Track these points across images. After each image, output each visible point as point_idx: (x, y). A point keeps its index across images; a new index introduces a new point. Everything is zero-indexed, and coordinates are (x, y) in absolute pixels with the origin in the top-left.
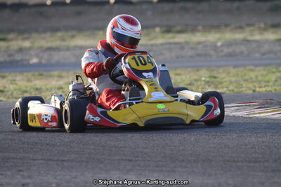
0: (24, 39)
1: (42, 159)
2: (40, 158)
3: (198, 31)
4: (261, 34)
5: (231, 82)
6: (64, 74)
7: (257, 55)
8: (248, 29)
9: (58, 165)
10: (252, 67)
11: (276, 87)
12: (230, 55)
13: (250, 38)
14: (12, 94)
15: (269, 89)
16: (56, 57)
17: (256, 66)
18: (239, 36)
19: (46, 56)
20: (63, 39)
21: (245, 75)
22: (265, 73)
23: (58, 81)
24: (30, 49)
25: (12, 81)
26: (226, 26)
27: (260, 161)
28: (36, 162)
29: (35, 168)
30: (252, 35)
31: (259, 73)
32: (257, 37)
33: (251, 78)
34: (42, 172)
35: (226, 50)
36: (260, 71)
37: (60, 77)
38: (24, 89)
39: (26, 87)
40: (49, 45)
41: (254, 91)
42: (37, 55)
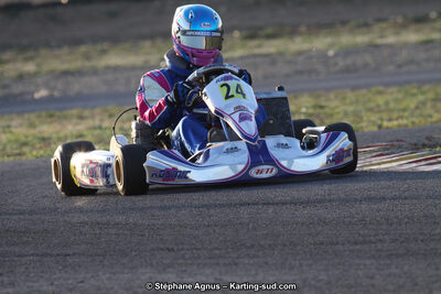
0: (26, 60)
1: (33, 255)
2: (32, 252)
3: (300, 34)
4: (397, 34)
5: (346, 114)
6: (86, 113)
7: (391, 68)
8: (377, 28)
9: (58, 262)
10: (381, 88)
11: (414, 119)
12: (348, 70)
13: (379, 41)
14: (4, 149)
15: (404, 122)
16: (76, 86)
17: (387, 85)
18: (361, 39)
19: (60, 85)
20: (87, 57)
21: (369, 100)
22: (400, 96)
23: (77, 124)
24: (36, 74)
25: (4, 127)
26: (344, 23)
27: (371, 242)
28: (24, 260)
29: (23, 269)
30: (382, 37)
31: (390, 96)
32: (391, 39)
33: (378, 106)
34: (32, 275)
35: (341, 63)
36: (392, 93)
37: (81, 118)
38: (23, 139)
39: (26, 137)
40: (65, 67)
41: (380, 127)
42: (46, 85)
